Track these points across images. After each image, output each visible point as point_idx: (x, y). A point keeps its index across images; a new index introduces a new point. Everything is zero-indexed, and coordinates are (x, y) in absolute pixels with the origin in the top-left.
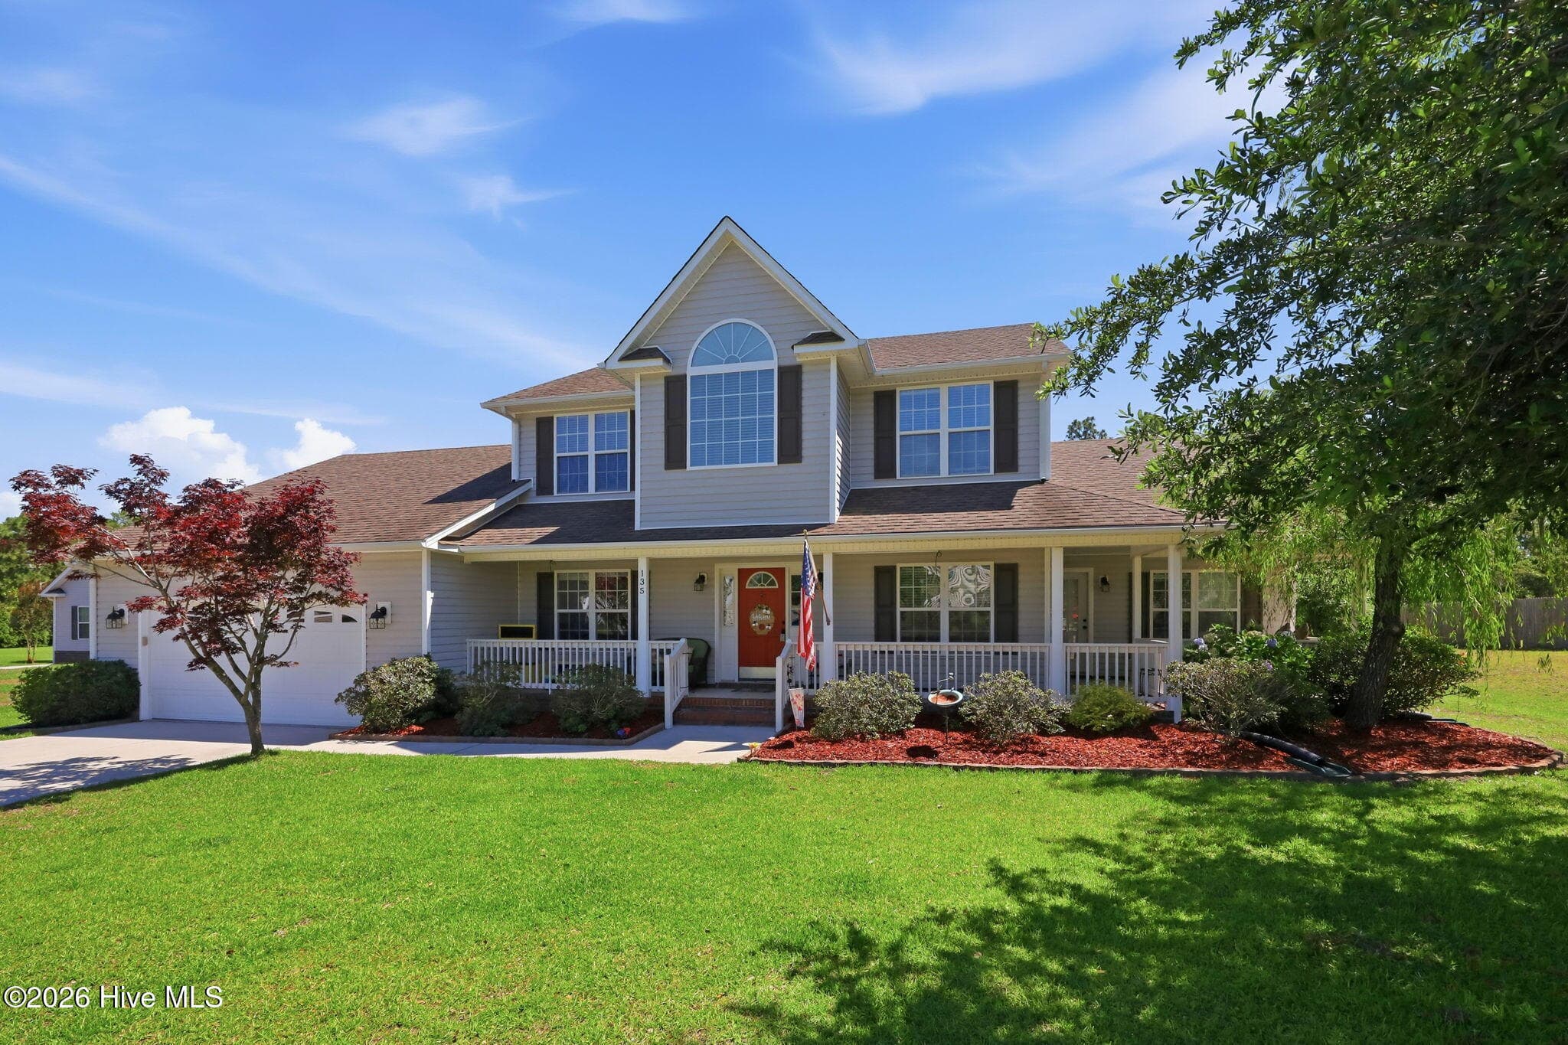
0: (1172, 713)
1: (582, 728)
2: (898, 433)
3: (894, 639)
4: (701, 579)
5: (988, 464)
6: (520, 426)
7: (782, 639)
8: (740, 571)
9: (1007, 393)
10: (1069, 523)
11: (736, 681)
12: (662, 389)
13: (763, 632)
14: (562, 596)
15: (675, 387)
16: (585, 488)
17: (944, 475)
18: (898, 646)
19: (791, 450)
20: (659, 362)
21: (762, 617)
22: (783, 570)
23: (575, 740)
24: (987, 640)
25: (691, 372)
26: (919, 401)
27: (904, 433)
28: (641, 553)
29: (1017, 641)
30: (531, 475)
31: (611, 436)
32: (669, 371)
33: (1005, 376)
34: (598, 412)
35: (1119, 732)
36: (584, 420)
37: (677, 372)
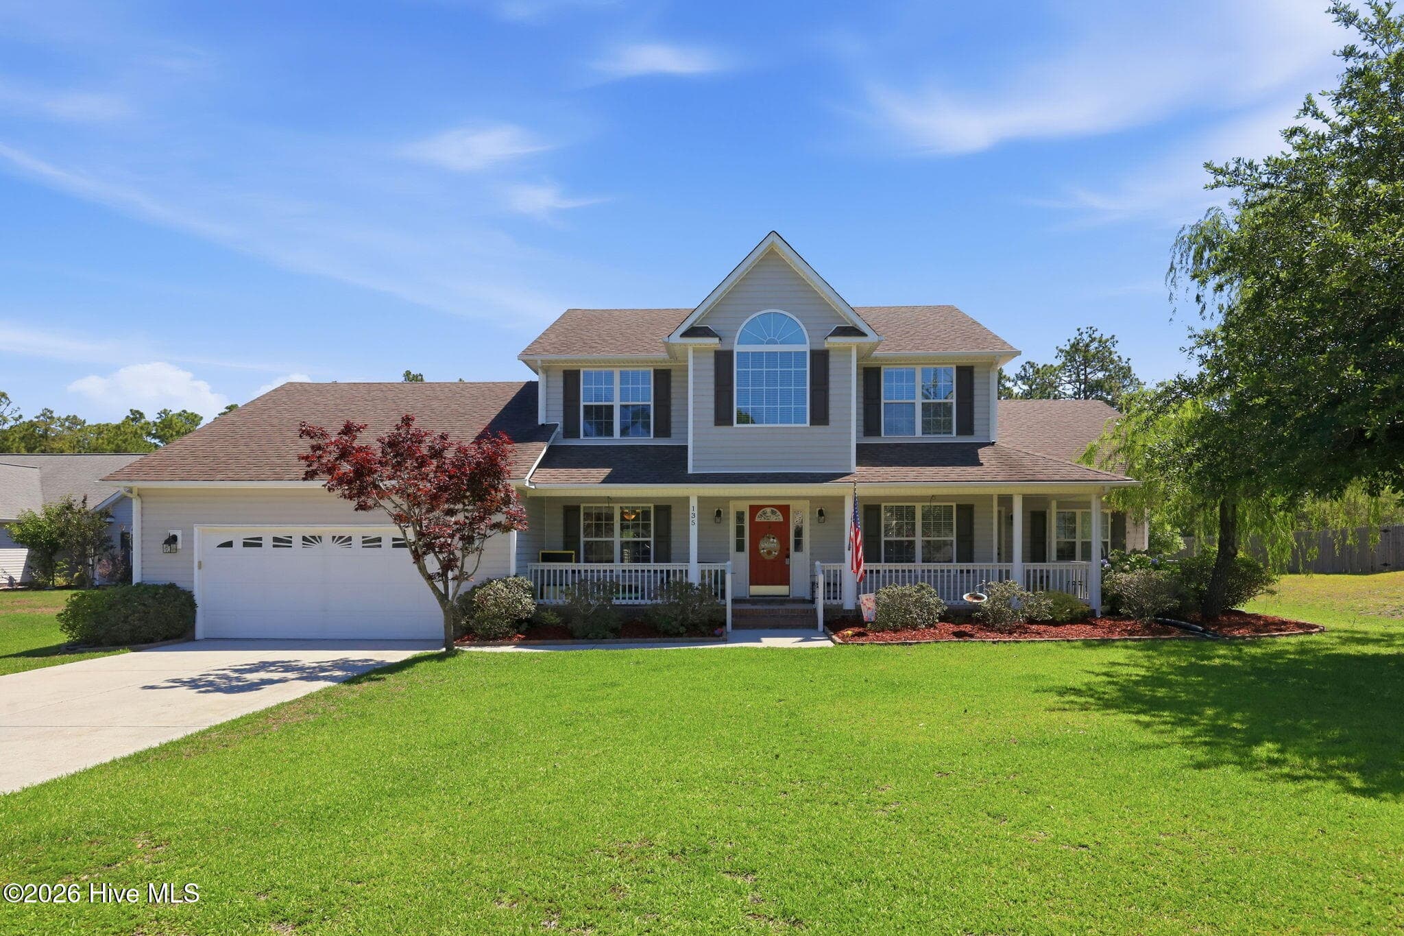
0: (1094, 611)
1: (682, 629)
2: (883, 401)
3: (879, 561)
4: (719, 513)
5: (951, 428)
6: (547, 376)
7: (787, 563)
8: (751, 507)
9: (966, 375)
10: (1030, 477)
11: (748, 597)
12: (712, 361)
13: (771, 557)
14: (587, 527)
15: (723, 361)
16: (610, 432)
17: (918, 435)
18: (882, 566)
19: (820, 415)
20: (716, 340)
21: (769, 545)
22: (788, 507)
23: (677, 639)
24: (951, 561)
25: (737, 349)
26: (900, 377)
27: (887, 401)
28: (693, 492)
29: (973, 562)
30: (558, 420)
31: (635, 390)
32: (719, 347)
33: (965, 362)
34: (622, 369)
35: (1073, 621)
36: (610, 376)
37: (726, 348)
